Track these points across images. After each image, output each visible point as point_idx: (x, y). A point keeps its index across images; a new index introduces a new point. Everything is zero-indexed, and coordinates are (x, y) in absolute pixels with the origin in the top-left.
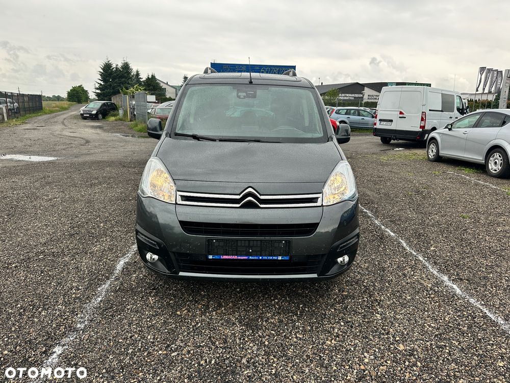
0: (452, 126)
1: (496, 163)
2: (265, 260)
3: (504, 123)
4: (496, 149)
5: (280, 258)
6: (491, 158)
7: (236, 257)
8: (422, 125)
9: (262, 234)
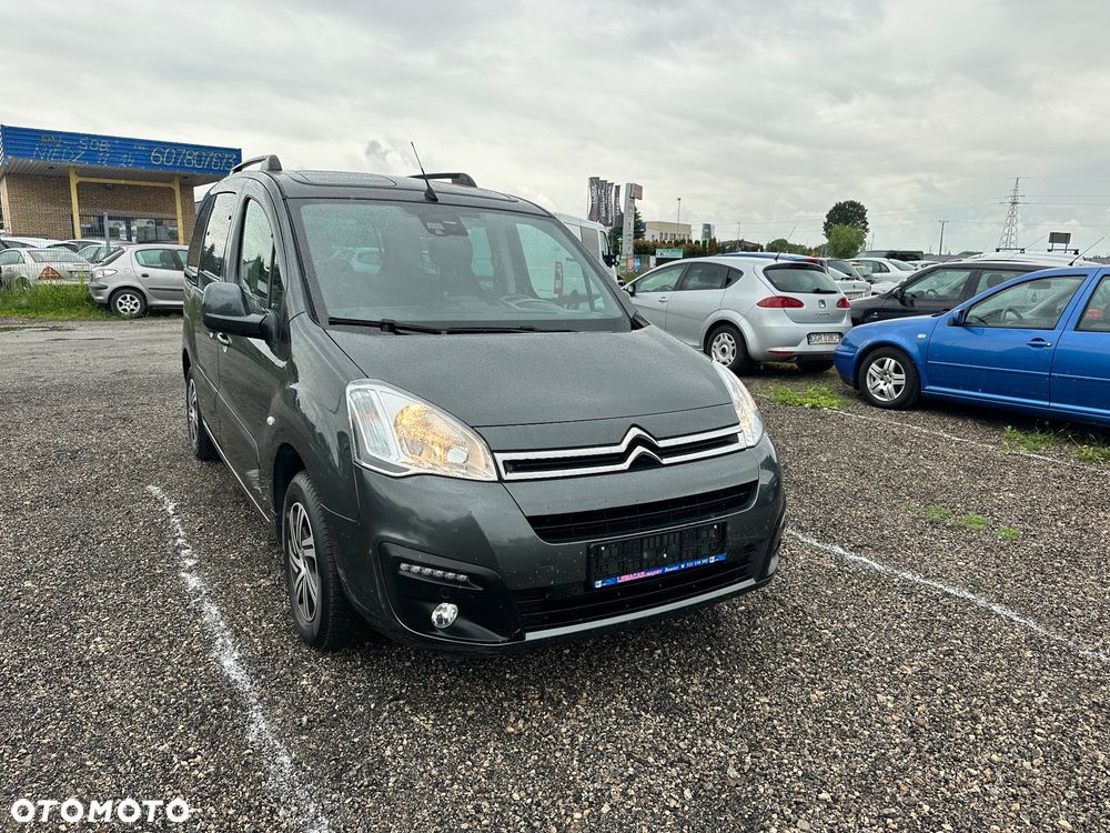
0: (634, 288)
1: (724, 351)
2: (691, 568)
3: (728, 282)
4: (722, 327)
5: (712, 560)
6: (715, 343)
7: (641, 575)
8: (557, 286)
9: (678, 518)
